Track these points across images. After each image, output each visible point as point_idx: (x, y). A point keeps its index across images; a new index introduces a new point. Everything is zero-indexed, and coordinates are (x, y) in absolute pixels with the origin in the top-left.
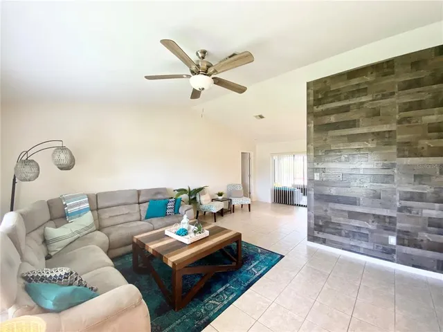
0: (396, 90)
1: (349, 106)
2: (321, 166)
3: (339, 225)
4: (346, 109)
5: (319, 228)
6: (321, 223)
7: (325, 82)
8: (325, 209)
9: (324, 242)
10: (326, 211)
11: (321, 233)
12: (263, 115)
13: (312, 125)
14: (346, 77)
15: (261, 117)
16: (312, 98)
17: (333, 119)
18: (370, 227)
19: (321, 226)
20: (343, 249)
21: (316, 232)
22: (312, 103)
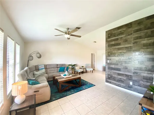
0: (133, 33)
1: (118, 38)
2: (110, 58)
3: (115, 77)
4: (117, 39)
5: (109, 78)
6: (109, 77)
7: (111, 31)
8: (111, 72)
9: (110, 83)
10: (111, 73)
11: (109, 80)
12: (96, 41)
13: (107, 45)
14: (117, 29)
15: (95, 42)
16: (107, 36)
17: (113, 43)
18: (124, 78)
19: (110, 78)
20: (116, 85)
21: (108, 79)
22: (107, 38)
